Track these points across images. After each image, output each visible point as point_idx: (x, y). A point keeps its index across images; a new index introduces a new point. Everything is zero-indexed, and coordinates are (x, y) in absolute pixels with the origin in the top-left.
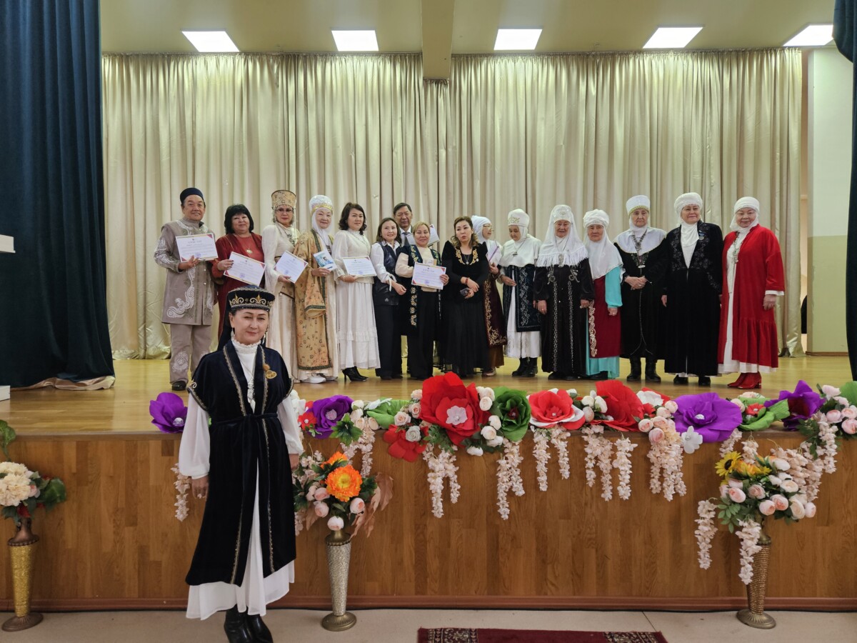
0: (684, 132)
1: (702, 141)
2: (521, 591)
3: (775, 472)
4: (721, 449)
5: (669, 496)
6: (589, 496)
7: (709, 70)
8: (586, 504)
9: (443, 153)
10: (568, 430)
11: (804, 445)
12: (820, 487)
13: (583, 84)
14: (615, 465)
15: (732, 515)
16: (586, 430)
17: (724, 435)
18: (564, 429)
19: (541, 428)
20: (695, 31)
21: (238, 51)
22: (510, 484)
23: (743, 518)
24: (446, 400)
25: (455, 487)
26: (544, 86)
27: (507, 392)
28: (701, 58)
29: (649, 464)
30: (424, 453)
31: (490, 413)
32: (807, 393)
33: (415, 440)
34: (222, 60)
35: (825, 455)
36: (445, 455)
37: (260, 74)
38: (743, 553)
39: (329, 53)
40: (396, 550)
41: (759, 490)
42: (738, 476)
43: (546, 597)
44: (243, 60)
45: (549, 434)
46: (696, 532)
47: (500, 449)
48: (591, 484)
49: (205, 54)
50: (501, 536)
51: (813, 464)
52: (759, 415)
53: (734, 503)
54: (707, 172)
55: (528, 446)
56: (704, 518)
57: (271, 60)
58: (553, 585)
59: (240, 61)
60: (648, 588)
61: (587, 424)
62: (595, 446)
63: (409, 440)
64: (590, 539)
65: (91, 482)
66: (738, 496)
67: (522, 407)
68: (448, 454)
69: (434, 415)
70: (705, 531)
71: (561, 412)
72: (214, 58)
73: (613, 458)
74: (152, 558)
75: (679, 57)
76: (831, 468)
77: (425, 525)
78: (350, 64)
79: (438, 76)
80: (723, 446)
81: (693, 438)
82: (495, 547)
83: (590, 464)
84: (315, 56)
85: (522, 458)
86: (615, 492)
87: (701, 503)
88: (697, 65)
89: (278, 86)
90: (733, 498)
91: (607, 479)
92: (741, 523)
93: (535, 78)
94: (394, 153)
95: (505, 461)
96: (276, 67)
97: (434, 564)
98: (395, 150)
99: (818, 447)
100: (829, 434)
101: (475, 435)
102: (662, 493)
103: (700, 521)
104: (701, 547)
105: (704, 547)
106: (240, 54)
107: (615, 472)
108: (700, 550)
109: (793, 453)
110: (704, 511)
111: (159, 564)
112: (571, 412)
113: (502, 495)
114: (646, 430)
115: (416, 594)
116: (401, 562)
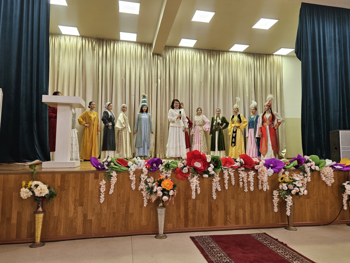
0: (243, 80)
1: (249, 83)
2: (220, 224)
3: (295, 181)
4: (278, 175)
5: (265, 190)
6: (240, 191)
7: (250, 60)
8: (239, 194)
9: (159, 80)
10: (234, 169)
11: (301, 173)
12: (306, 186)
13: (209, 61)
14: (249, 180)
15: (284, 194)
16: (239, 169)
17: (280, 170)
18: (232, 169)
19: (226, 168)
20: (247, 46)
21: (79, 35)
22: (216, 187)
23: (287, 195)
24: (193, 160)
25: (199, 189)
26: (196, 60)
27: (214, 157)
28: (248, 56)
29: (258, 180)
30: (188, 177)
31: (210, 163)
32: (301, 158)
33: (186, 172)
34: (72, 38)
35: (307, 176)
36: (196, 177)
37: (88, 45)
38: (287, 206)
39: (117, 40)
40: (178, 212)
41: (291, 187)
42: (284, 182)
43: (227, 226)
44: (81, 39)
45: (228, 170)
46: (273, 200)
47: (213, 175)
48: (241, 187)
49: (65, 35)
50: (213, 206)
51: (304, 179)
52: (288, 165)
53: (284, 190)
54: (251, 94)
55: (222, 175)
56: (275, 196)
57: (93, 40)
58: (229, 222)
59: (80, 40)
60: (258, 222)
61: (239, 167)
62: (243, 174)
63: (184, 172)
64: (240, 206)
65: (66, 190)
66: (285, 188)
67: (218, 162)
68: (197, 177)
69: (190, 164)
70: (276, 200)
71: (230, 164)
72: (69, 37)
73: (248, 178)
74: (88, 219)
75: (241, 55)
76: (309, 180)
77: (188, 203)
78: (124, 45)
79: (158, 53)
80: (279, 174)
81: (271, 171)
82: (211, 209)
83: (241, 180)
84: (111, 41)
85: (220, 178)
86: (249, 189)
87: (274, 191)
88: (246, 57)
89: (95, 50)
90: (284, 189)
91: (246, 184)
92: (286, 196)
93: (193, 57)
94: (141, 80)
95: (215, 179)
96: (94, 43)
97: (191, 216)
98: (141, 78)
99: (305, 174)
100: (308, 170)
101: (206, 170)
102: (262, 189)
103: (274, 197)
104: (275, 205)
105: (276, 205)
106: (80, 36)
107: (249, 182)
108: (274, 206)
109: (298, 175)
110: (275, 193)
111: (91, 220)
112: (234, 164)
113: (214, 191)
114: (257, 169)
115: (185, 227)
116: (180, 216)
